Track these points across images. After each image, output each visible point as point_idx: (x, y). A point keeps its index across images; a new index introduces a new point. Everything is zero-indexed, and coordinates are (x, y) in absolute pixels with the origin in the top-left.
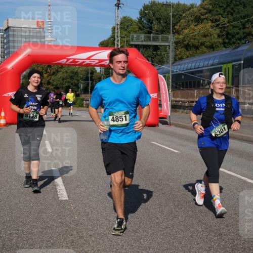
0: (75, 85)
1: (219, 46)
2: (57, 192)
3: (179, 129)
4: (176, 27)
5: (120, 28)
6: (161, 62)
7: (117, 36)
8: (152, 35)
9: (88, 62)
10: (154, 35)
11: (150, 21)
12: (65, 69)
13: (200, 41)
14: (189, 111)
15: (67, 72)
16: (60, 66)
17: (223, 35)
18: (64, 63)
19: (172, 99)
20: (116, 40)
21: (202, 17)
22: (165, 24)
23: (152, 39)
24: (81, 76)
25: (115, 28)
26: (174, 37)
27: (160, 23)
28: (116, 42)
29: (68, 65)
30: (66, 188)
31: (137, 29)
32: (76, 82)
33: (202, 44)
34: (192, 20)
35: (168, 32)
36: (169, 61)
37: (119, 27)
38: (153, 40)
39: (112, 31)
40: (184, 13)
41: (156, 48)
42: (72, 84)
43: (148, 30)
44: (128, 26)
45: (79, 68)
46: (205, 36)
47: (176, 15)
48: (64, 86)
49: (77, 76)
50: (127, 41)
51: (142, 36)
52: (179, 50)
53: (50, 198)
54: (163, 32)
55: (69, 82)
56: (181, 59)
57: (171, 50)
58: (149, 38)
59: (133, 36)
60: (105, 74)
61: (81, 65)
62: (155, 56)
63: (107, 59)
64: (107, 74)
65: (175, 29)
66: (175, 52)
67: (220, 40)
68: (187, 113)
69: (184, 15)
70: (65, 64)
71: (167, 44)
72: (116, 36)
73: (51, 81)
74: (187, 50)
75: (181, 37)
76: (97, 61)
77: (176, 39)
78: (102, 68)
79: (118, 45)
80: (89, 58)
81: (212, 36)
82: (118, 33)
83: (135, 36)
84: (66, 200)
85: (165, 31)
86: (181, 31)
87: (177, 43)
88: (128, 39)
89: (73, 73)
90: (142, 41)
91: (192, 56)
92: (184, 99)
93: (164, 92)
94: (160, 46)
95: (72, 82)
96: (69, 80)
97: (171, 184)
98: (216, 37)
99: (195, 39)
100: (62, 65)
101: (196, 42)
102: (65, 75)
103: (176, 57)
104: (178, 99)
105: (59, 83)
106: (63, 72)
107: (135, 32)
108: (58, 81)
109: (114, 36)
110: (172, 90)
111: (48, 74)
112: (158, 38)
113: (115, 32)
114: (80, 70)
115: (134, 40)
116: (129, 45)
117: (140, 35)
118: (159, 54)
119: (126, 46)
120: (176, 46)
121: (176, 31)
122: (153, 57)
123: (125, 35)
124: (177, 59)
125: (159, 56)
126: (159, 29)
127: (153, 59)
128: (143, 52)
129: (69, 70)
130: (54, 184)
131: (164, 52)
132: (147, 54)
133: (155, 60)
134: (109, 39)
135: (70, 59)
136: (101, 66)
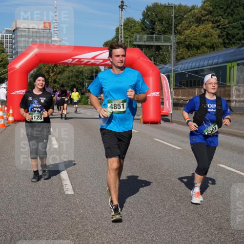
0: (80, 84)
1: (220, 46)
2: (63, 186)
3: (181, 126)
4: (177, 28)
5: (124, 29)
6: (164, 62)
7: (121, 37)
8: (154, 35)
9: (92, 61)
10: (157, 36)
11: (153, 23)
12: (71, 68)
13: (201, 41)
15: (72, 71)
16: (66, 65)
17: (223, 36)
18: (69, 62)
19: (174, 97)
20: (120, 40)
21: (203, 18)
22: (167, 25)
24: (86, 75)
25: (119, 29)
26: (175, 37)
27: (162, 24)
30: (71, 183)
31: (140, 30)
32: (81, 80)
33: (203, 44)
34: (193, 22)
35: (170, 33)
36: (171, 60)
37: (122, 28)
38: (155, 41)
39: (116, 32)
40: (185, 14)
41: (158, 48)
42: (77, 82)
43: (151, 30)
44: (131, 27)
45: (84, 67)
46: (206, 36)
47: (178, 16)
49: (83, 75)
50: (130, 42)
51: (145, 36)
52: (181, 50)
53: (56, 193)
54: (165, 33)
55: (74, 81)
56: (183, 59)
57: (173, 49)
58: (152, 38)
59: (136, 36)
61: (86, 64)
62: (158, 56)
65: (177, 30)
66: (177, 52)
67: (221, 41)
69: (185, 16)
70: (71, 64)
71: (169, 44)
72: (120, 37)
73: (57, 80)
74: (188, 49)
75: (182, 37)
76: (102, 61)
77: (178, 39)
78: (106, 67)
80: (93, 58)
81: (213, 37)
82: (121, 33)
83: (138, 37)
84: (72, 195)
85: (167, 32)
86: (182, 33)
87: (178, 43)
88: (131, 39)
89: (78, 72)
90: (145, 42)
91: (193, 55)
92: (185, 98)
93: (166, 91)
94: (163, 46)
95: (77, 80)
96: (74, 79)
97: (173, 179)
98: (217, 37)
99: (196, 39)
100: (68, 65)
101: (197, 43)
102: (71, 74)
103: (178, 57)
104: (180, 97)
105: (65, 81)
106: (69, 72)
107: (138, 33)
108: (65, 79)
109: (118, 36)
110: (173, 89)
111: (54, 73)
112: (160, 39)
113: (119, 33)
114: (85, 69)
115: (137, 41)
116: (132, 45)
117: (143, 35)
118: (161, 54)
119: (130, 46)
120: (178, 47)
121: (178, 32)
122: (155, 56)
123: (129, 36)
124: (179, 59)
125: (161, 56)
126: (161, 30)
127: (155, 59)
128: (146, 52)
129: (74, 69)
130: (60, 179)
131: (166, 52)
132: (150, 54)
133: (158, 59)
134: (113, 40)
135: (75, 59)
136: (105, 65)
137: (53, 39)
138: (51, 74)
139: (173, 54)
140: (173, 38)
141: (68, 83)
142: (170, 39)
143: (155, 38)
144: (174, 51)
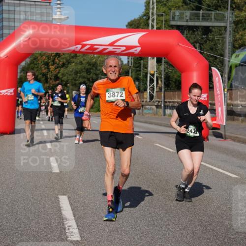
2: (64, 229)
3: (238, 144)
5: (157, 2)
7: (153, 14)
8: (201, 12)
9: (111, 49)
10: (205, 12)
12: (80, 58)
15: (81, 63)
18: (77, 50)
19: (229, 102)
20: (151, 19)
23: (201, 17)
25: (149, 3)
26: (232, 13)
28: (150, 22)
30: (77, 224)
31: (180, 4)
35: (224, 7)
36: (225, 48)
37: (155, 0)
38: (202, 19)
39: (145, 6)
41: (207, 30)
42: (89, 79)
43: (196, 4)
45: (99, 57)
48: (77, 82)
49: (96, 68)
50: (166, 21)
51: (188, 13)
52: (240, 33)
54: (217, 7)
55: (84, 77)
57: (228, 32)
58: (197, 16)
59: (174, 13)
60: (134, 66)
61: (101, 53)
62: (206, 42)
63: (138, 45)
64: (137, 67)
65: (235, 3)
66: (234, 36)
70: (79, 52)
71: (222, 24)
72: (151, 13)
73: (59, 75)
75: (243, 14)
76: (124, 48)
77: (236, 17)
78: (130, 57)
79: (153, 26)
80: (112, 44)
82: (153, 8)
83: (177, 13)
84: (78, 241)
85: (220, 8)
86: (243, 7)
87: (237, 23)
89: (90, 65)
90: (187, 21)
93: (219, 92)
94: (213, 27)
95: (89, 77)
96: (84, 74)
100: (76, 54)
102: (79, 67)
103: (235, 43)
105: (70, 78)
106: (76, 63)
107: (178, 8)
108: (70, 75)
109: (148, 13)
110: (228, 90)
111: (56, 65)
112: (209, 17)
113: (149, 8)
114: (100, 61)
115: (176, 19)
116: (168, 26)
117: (184, 11)
118: (210, 39)
119: (165, 27)
120: (236, 28)
121: (236, 6)
122: (202, 42)
123: (164, 12)
124: (237, 46)
125: (210, 42)
126: (212, 3)
127: (202, 46)
128: (188, 36)
129: (84, 60)
130: (61, 219)
131: (218, 36)
132: (194, 39)
133: (205, 47)
134: (140, 18)
135: (86, 45)
136: (128, 55)
137: (54, 17)
138: (50, 67)
139: (228, 39)
140: (229, 15)
141: (75, 80)
142: (225, 17)
143: (202, 16)
144: (230, 34)
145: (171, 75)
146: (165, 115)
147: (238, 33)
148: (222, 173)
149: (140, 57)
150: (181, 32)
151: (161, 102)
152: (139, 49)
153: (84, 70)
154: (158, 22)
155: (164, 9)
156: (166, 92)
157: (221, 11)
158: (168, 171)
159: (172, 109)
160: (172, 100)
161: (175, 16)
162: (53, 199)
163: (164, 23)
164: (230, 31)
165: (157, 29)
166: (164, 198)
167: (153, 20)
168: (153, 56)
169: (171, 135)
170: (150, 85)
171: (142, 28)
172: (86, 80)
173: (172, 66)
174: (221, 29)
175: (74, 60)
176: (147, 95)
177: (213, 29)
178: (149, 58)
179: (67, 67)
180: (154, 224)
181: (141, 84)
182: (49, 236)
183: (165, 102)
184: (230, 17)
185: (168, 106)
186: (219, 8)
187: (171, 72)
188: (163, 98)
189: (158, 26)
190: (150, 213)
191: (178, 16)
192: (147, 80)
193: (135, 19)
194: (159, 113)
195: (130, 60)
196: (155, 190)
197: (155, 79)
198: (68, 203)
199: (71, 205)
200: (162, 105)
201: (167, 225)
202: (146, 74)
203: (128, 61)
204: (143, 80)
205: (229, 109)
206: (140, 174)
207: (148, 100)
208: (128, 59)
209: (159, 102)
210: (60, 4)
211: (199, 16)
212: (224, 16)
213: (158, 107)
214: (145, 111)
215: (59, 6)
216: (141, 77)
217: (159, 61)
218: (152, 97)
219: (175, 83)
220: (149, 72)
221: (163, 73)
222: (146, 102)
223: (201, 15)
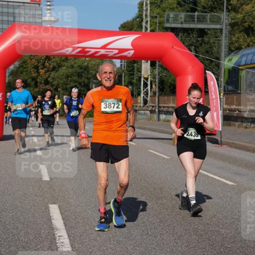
2: (55, 239)
3: (235, 150)
4: (231, 2)
5: (151, 3)
7: (146, 16)
8: (196, 14)
9: (103, 52)
10: (200, 14)
12: (71, 62)
14: (249, 124)
15: (72, 67)
16: (63, 58)
18: (68, 53)
19: (225, 106)
20: (144, 21)
23: (196, 19)
25: (143, 4)
26: (228, 15)
28: (144, 24)
29: (75, 57)
30: (68, 233)
31: (175, 6)
32: (86, 81)
35: (220, 9)
36: (221, 51)
37: (148, 2)
38: (197, 21)
39: (139, 8)
41: (202, 32)
42: (80, 84)
43: (191, 6)
45: (91, 60)
48: (68, 86)
49: (88, 72)
50: (160, 23)
51: (183, 15)
54: (212, 9)
55: (75, 81)
56: (239, 49)
57: (224, 35)
58: (192, 17)
59: (168, 15)
60: (127, 70)
61: (93, 56)
62: (201, 44)
63: (131, 48)
64: (131, 71)
65: (231, 5)
66: (230, 39)
68: (246, 128)
71: (218, 27)
72: (144, 15)
73: (49, 79)
74: (248, 35)
75: (239, 16)
77: (232, 19)
78: (123, 61)
79: (146, 29)
80: (104, 47)
82: (147, 10)
83: (172, 15)
84: (68, 251)
85: (216, 9)
86: (239, 9)
87: (232, 25)
89: (81, 68)
90: (182, 23)
92: (241, 107)
93: (214, 97)
94: (209, 29)
95: (80, 81)
96: (76, 78)
97: (223, 231)
100: (66, 58)
102: (71, 70)
103: (231, 46)
104: (234, 107)
105: (61, 82)
106: (67, 67)
107: (172, 9)
109: (142, 15)
110: (224, 94)
111: (46, 69)
112: (204, 18)
113: (143, 10)
114: (92, 64)
115: (170, 22)
116: (162, 28)
117: (179, 13)
118: (206, 42)
119: (159, 29)
120: (232, 31)
121: (232, 8)
122: (197, 45)
123: (158, 14)
124: (233, 49)
125: (206, 45)
126: (207, 5)
127: (197, 49)
128: (183, 38)
129: (75, 63)
130: (51, 228)
131: (214, 39)
132: (189, 41)
133: (201, 50)
134: (133, 20)
135: (77, 48)
136: (121, 58)
138: (40, 71)
139: (224, 42)
140: (225, 17)
141: (66, 84)
142: (221, 19)
143: (198, 18)
144: (226, 37)
145: (165, 79)
146: (159, 120)
147: (234, 35)
148: (218, 180)
149: (133, 61)
150: (175, 35)
151: (156, 106)
152: (132, 52)
153: (75, 74)
154: (152, 24)
155: (159, 10)
156: (160, 97)
157: (217, 12)
158: (162, 178)
159: (167, 114)
160: (167, 105)
161: (169, 18)
162: (43, 208)
163: (158, 25)
164: (226, 34)
165: (151, 31)
166: (158, 207)
167: (147, 22)
168: (147, 59)
169: (165, 141)
170: (144, 90)
171: (136, 31)
172: (77, 84)
173: (166, 69)
174: (216, 31)
175: (65, 63)
176: (141, 99)
177: (209, 32)
178: (143, 61)
179: (57, 71)
180: (148, 234)
181: (135, 88)
182: (39, 247)
183: (159, 107)
184: (226, 19)
185: (162, 111)
186: (214, 10)
187: (166, 76)
188: (157, 103)
189: (152, 28)
190: (144, 222)
191: (172, 18)
192: (140, 84)
193: (128, 21)
194: (153, 119)
195: (123, 63)
196: (149, 198)
197: (149, 83)
198: (59, 212)
199: (62, 214)
200: (157, 110)
201: (161, 234)
202: (140, 78)
203: (121, 65)
204: (137, 84)
205: (225, 114)
206: (133, 182)
207: (142, 105)
208: (121, 62)
209: (153, 107)
210: (49, 5)
211: (194, 18)
212: (219, 18)
213: (152, 112)
214: (139, 116)
215: (49, 7)
216: (134, 81)
217: (153, 65)
218: (145, 102)
219: (170, 87)
220: (143, 76)
221: (157, 77)
222: (140, 107)
223: (196, 17)
